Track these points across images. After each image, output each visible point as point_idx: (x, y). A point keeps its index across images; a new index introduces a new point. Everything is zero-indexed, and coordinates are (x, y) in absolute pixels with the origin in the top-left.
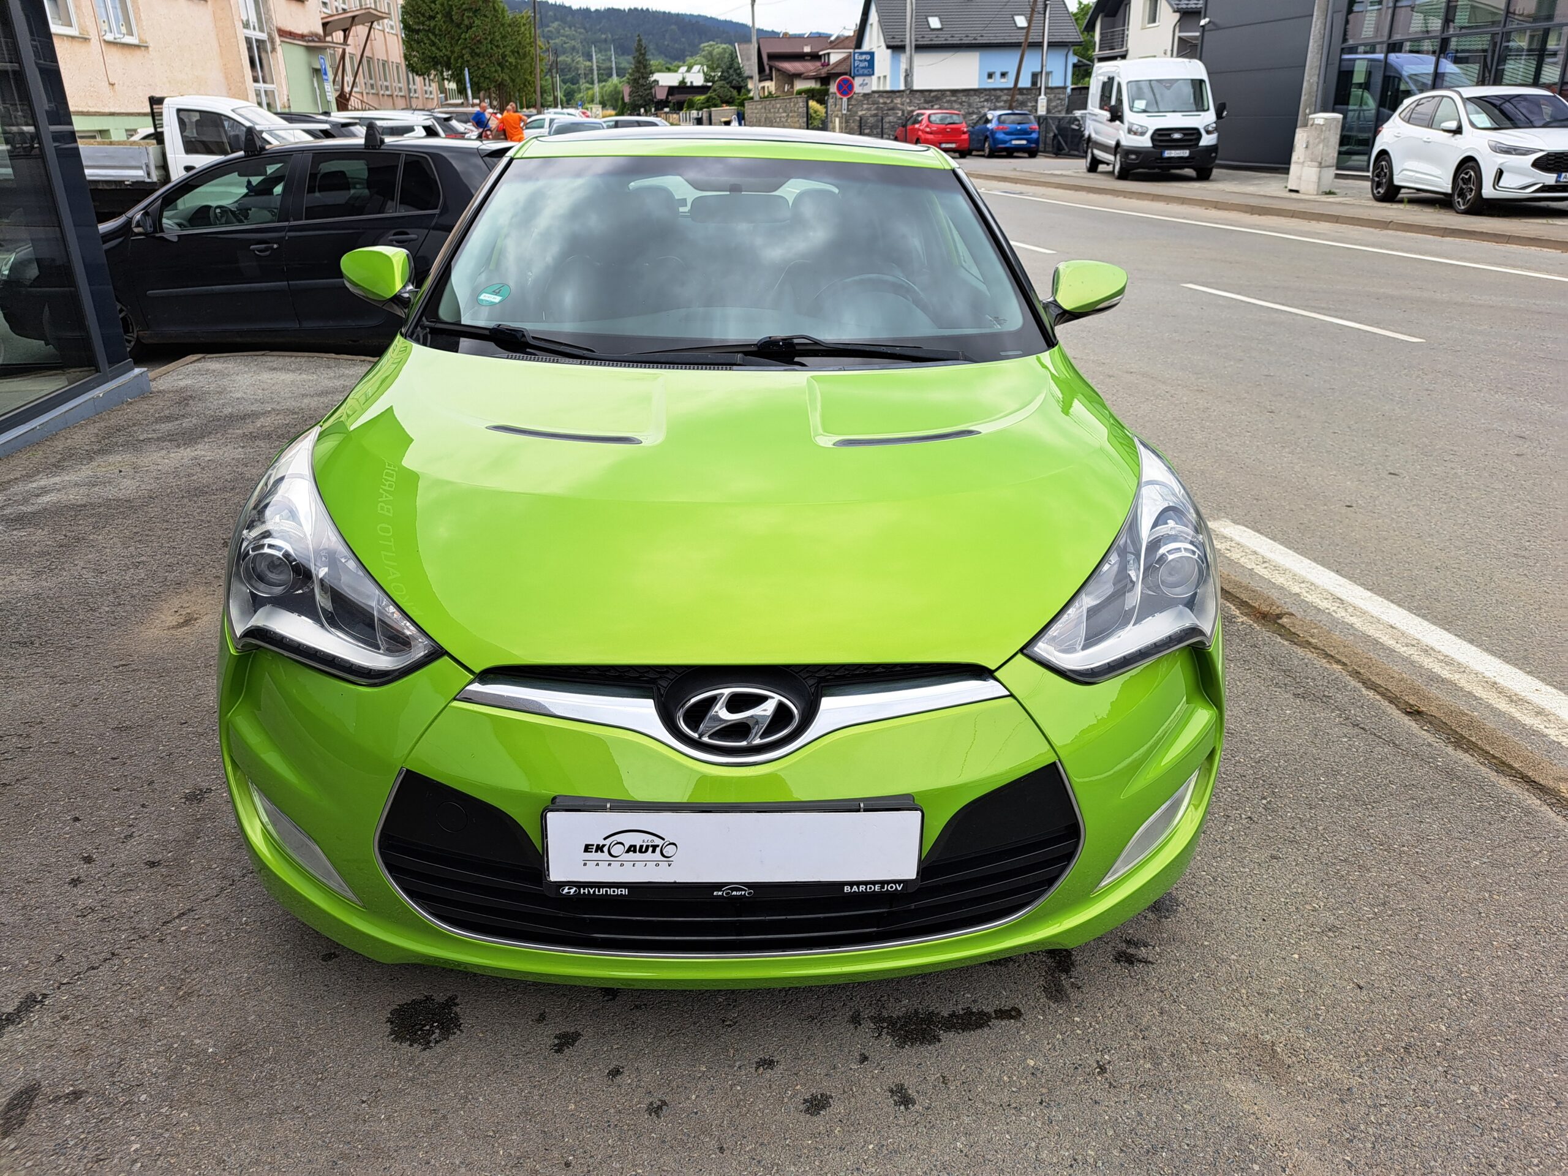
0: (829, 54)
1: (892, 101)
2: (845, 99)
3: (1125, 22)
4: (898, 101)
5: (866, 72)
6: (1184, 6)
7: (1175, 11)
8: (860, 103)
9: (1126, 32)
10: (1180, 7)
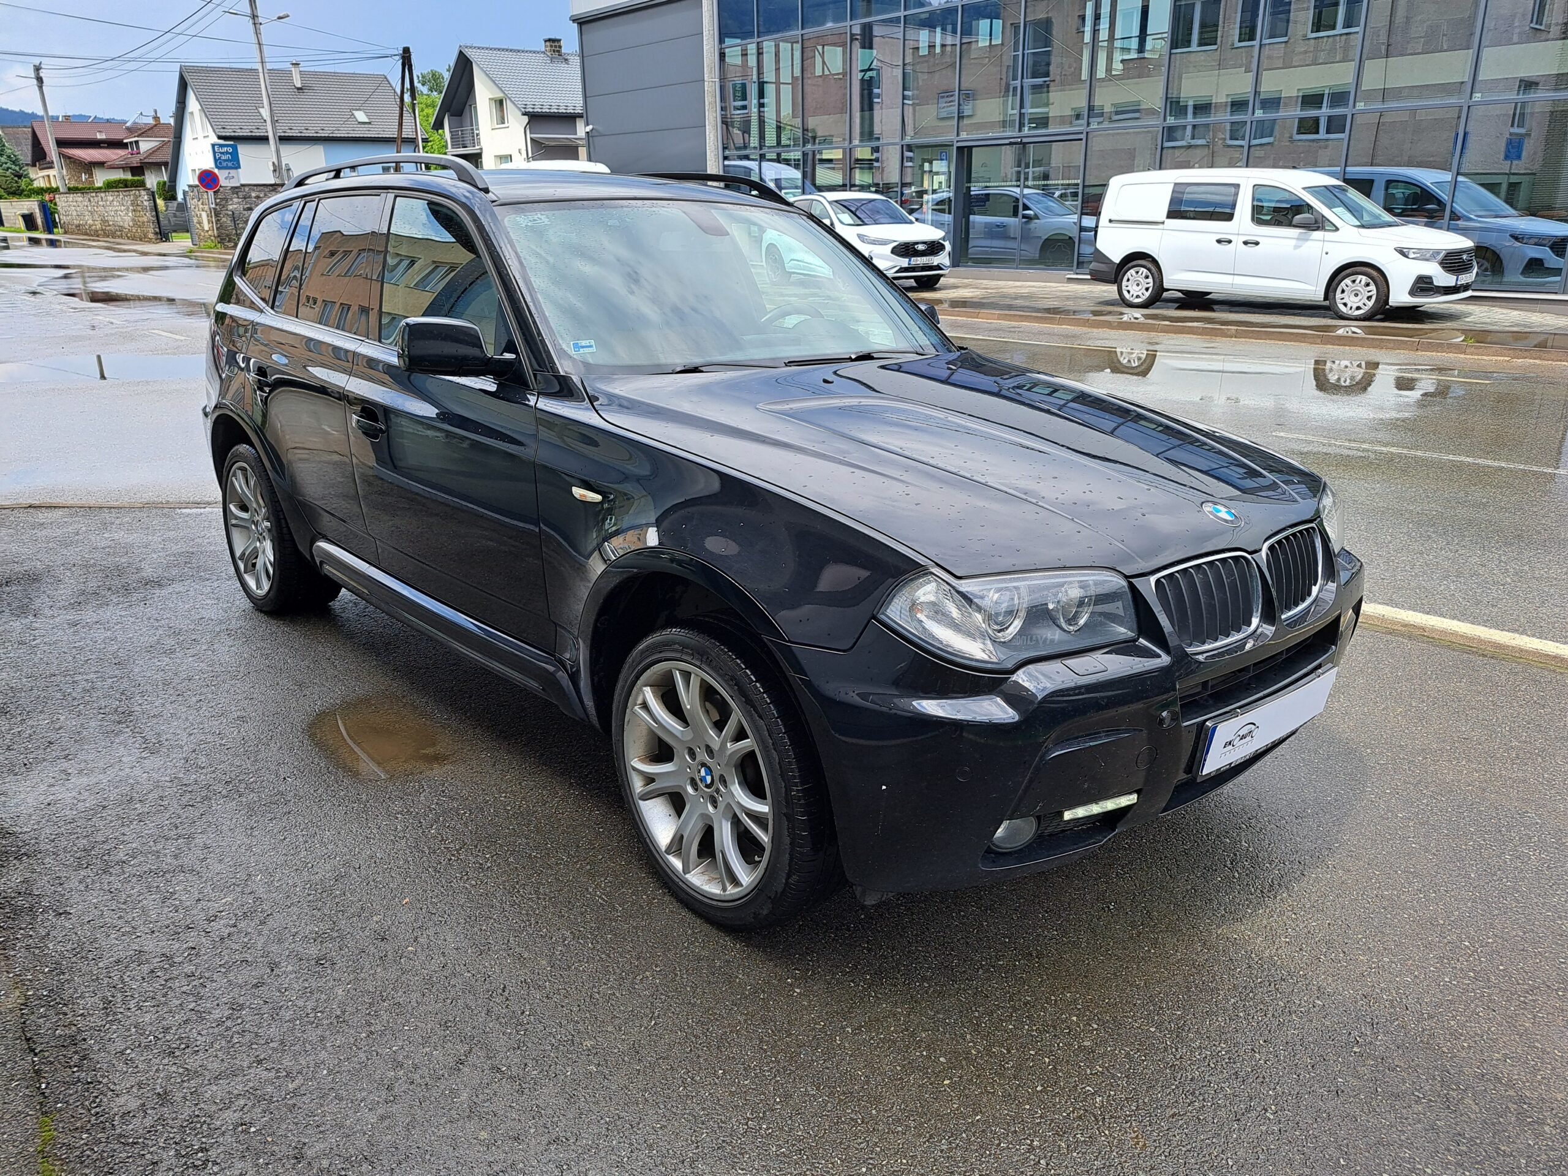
0: (137, 142)
2: (211, 193)
3: (473, 121)
5: (230, 164)
6: (531, 110)
7: (524, 114)
8: (227, 197)
9: (475, 132)
10: (527, 110)
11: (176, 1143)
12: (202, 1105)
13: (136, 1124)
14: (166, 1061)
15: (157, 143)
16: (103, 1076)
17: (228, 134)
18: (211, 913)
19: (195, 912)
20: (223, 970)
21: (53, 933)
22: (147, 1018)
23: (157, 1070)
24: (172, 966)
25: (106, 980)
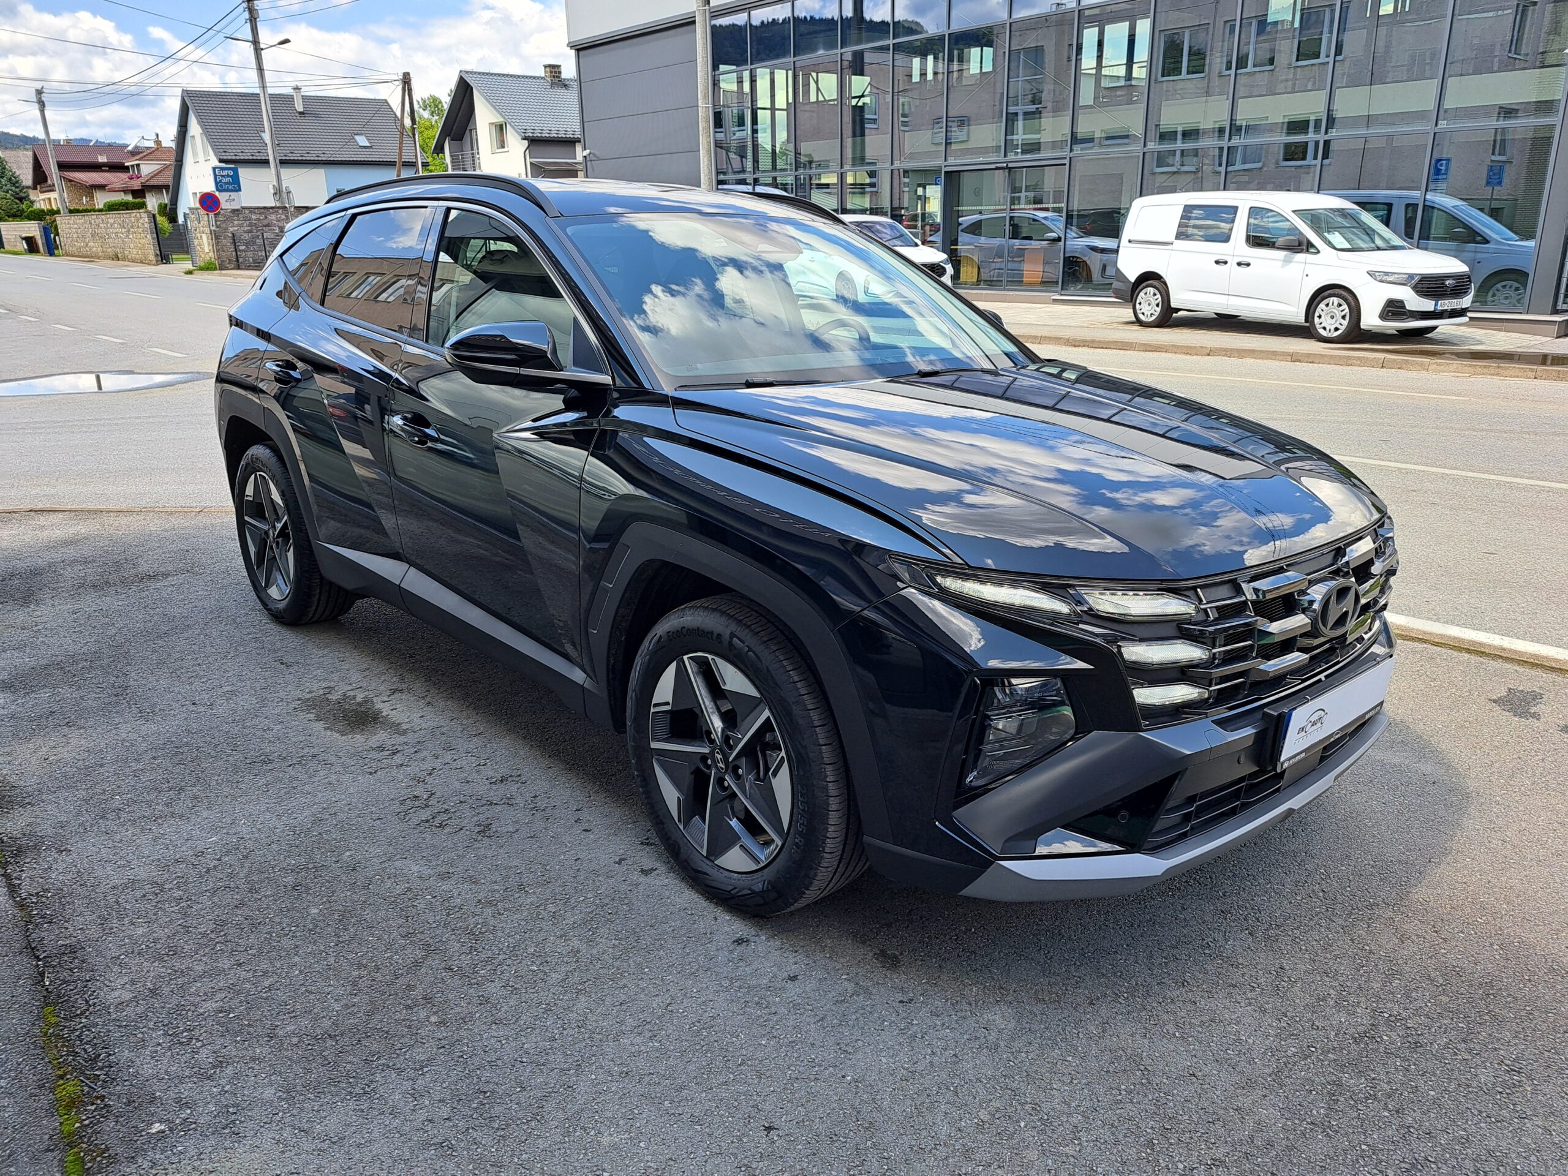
0: (138, 165)
1: (266, 217)
2: (212, 215)
3: (474, 145)
4: (273, 217)
5: (231, 187)
6: (531, 135)
7: (524, 139)
8: (228, 219)
9: (476, 155)
10: (527, 135)
11: (164, 1025)
12: (188, 998)
13: (129, 1011)
14: (156, 964)
15: (159, 166)
16: (100, 976)
17: (229, 158)
18: (199, 849)
19: (184, 848)
20: (209, 894)
21: (54, 867)
22: (140, 931)
23: (148, 972)
24: (162, 891)
25: (103, 902)
